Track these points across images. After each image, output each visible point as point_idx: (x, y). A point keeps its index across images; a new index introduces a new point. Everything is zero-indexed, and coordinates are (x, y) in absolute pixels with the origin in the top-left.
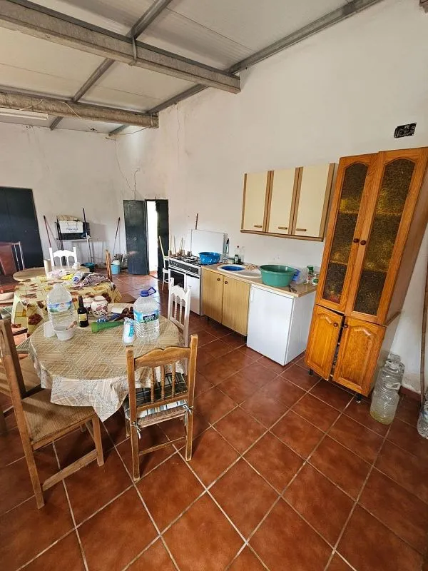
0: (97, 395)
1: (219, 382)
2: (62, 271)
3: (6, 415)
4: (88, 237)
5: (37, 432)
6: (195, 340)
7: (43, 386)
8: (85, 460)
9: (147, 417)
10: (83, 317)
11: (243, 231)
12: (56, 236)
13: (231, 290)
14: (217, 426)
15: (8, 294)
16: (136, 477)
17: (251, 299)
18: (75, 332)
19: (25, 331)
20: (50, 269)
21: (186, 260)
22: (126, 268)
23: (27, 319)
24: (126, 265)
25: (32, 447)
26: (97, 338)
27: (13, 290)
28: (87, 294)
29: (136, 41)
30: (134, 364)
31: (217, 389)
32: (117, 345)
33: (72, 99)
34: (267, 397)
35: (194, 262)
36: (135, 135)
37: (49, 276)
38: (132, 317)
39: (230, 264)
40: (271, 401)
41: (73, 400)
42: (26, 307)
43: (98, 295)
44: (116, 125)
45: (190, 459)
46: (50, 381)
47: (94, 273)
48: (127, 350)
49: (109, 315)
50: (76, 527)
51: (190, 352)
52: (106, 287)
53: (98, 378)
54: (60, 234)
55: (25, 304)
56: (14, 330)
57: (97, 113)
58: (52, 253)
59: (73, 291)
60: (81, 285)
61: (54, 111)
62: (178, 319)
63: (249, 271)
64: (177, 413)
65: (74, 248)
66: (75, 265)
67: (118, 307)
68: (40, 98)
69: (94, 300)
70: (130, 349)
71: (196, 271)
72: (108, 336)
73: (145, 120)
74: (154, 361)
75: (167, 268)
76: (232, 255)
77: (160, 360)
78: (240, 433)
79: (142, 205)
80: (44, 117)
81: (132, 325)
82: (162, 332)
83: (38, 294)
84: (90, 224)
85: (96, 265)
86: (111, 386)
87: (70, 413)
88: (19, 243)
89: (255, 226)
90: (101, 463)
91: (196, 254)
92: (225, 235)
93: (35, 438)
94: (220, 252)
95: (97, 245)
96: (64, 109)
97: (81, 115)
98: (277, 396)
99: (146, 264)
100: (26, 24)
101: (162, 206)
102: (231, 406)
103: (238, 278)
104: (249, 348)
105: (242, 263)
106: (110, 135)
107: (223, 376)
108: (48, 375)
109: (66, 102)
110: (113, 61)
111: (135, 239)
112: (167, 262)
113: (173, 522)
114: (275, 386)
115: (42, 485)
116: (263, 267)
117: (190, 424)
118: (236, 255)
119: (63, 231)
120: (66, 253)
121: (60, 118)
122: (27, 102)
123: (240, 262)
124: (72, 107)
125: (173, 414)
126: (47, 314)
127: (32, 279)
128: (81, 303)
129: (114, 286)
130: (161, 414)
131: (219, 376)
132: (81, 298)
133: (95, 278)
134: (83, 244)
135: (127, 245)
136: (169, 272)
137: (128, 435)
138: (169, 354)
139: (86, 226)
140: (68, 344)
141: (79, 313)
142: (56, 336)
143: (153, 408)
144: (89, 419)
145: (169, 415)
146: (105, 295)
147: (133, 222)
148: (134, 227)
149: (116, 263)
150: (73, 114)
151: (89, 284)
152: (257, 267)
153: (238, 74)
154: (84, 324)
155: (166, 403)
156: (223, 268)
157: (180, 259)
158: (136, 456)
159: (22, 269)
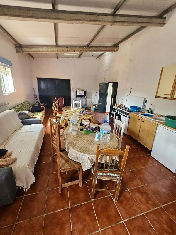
0: (83, 160)
1: (134, 169)
2: (76, 109)
3: (55, 155)
4: (85, 97)
5: (63, 166)
6: (128, 148)
7: (66, 150)
8: (76, 182)
9: (101, 176)
10: (81, 127)
11: (156, 97)
12: (75, 96)
13: (145, 126)
14: (131, 191)
15: (60, 115)
16: (93, 198)
17: (157, 132)
18: (78, 132)
19: (63, 128)
20: (73, 108)
21: (123, 109)
22: (97, 110)
23: (64, 124)
24: (97, 108)
25: (60, 171)
26: (85, 136)
27: (61, 114)
28: (83, 118)
29: (115, 14)
30: (99, 152)
31: (132, 172)
32: (93, 141)
33: (87, 45)
34: (162, 187)
35: (127, 110)
36: (108, 55)
37: (72, 110)
38: (99, 131)
39: (146, 113)
40: (164, 190)
41: (75, 158)
42: (64, 120)
43: (87, 119)
44: (101, 53)
45: (117, 202)
46: (68, 149)
47: (86, 111)
48: (97, 145)
49: (90, 128)
50: (70, 207)
51: (124, 153)
52: (90, 116)
53: (84, 153)
54: (77, 95)
55: (64, 119)
56: (60, 127)
57: (95, 49)
58: (74, 102)
59: (79, 116)
60: (82, 114)
61: (81, 51)
62: (117, 135)
63: (157, 118)
64: (113, 178)
65: (81, 101)
66: (80, 107)
67: (94, 125)
68: (77, 47)
69: (86, 121)
70: (99, 145)
71: (128, 114)
72: (89, 137)
73: (113, 49)
74: (107, 153)
75: (114, 112)
76: (147, 108)
77: (110, 153)
78: (143, 200)
79: (107, 84)
80: (77, 53)
81: (99, 134)
82: (111, 140)
83: (68, 116)
84: (87, 92)
85: (87, 108)
86: (89, 158)
87: (73, 163)
88: (65, 98)
89: (165, 95)
90: (80, 186)
91: (128, 106)
92: (145, 99)
93: (62, 168)
94: (141, 106)
95: (88, 100)
96: (84, 50)
97: (89, 51)
98: (168, 189)
99: (105, 109)
100: (77, 20)
101: (115, 85)
102: (140, 184)
103: (150, 121)
104: (152, 157)
105: (153, 113)
106: (98, 57)
107: (136, 167)
108: (68, 147)
109: (85, 47)
110: (105, 25)
111: (102, 98)
112: (114, 109)
113: (106, 228)
114: (167, 183)
115: (61, 185)
116: (167, 117)
117: (119, 186)
118: (150, 109)
119: (78, 94)
120: (78, 102)
121: (82, 53)
122: (73, 49)
123: (152, 112)
124: (87, 48)
125: (112, 178)
126: (70, 124)
127: (67, 110)
128: (81, 122)
129: (93, 116)
130: (107, 176)
131: (134, 167)
132: (82, 120)
133: (86, 112)
134: (83, 99)
135: (99, 100)
136: (114, 113)
137: (91, 178)
138: (115, 152)
139: (85, 92)
140: (76, 137)
141: (80, 125)
142: (72, 132)
143: (104, 173)
144: (79, 167)
145: (110, 178)
146: (89, 119)
147: (102, 91)
148: (103, 93)
149: (94, 107)
150: (87, 51)
151: (84, 115)
152: (162, 116)
153: (165, 16)
154: (81, 130)
155: (109, 173)
156: (142, 114)
157: (120, 108)
158: (94, 190)
159: (64, 107)
